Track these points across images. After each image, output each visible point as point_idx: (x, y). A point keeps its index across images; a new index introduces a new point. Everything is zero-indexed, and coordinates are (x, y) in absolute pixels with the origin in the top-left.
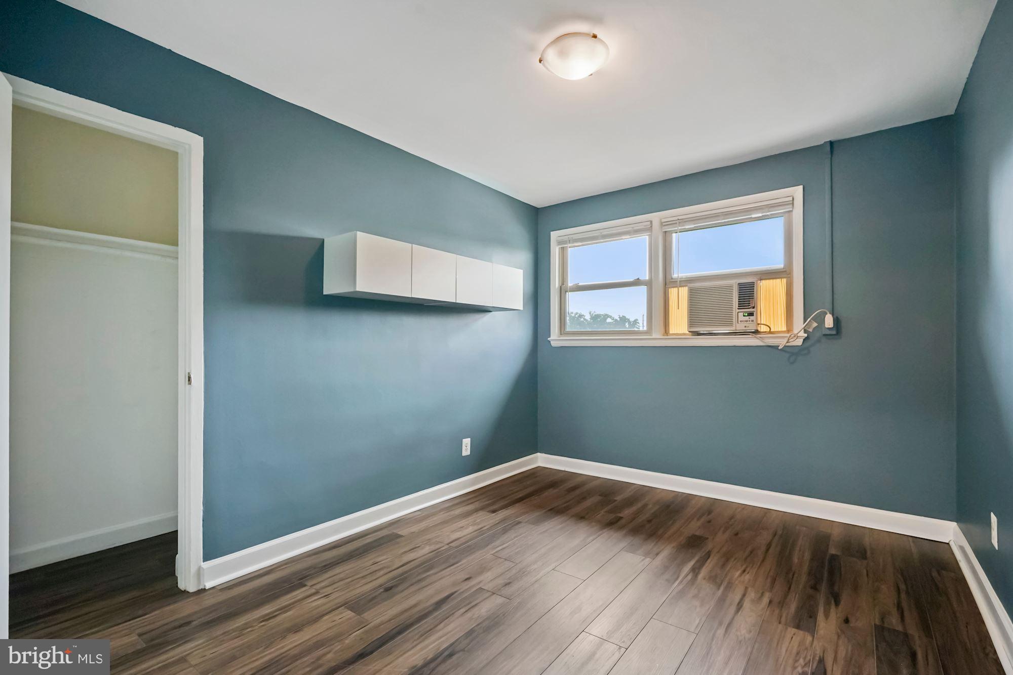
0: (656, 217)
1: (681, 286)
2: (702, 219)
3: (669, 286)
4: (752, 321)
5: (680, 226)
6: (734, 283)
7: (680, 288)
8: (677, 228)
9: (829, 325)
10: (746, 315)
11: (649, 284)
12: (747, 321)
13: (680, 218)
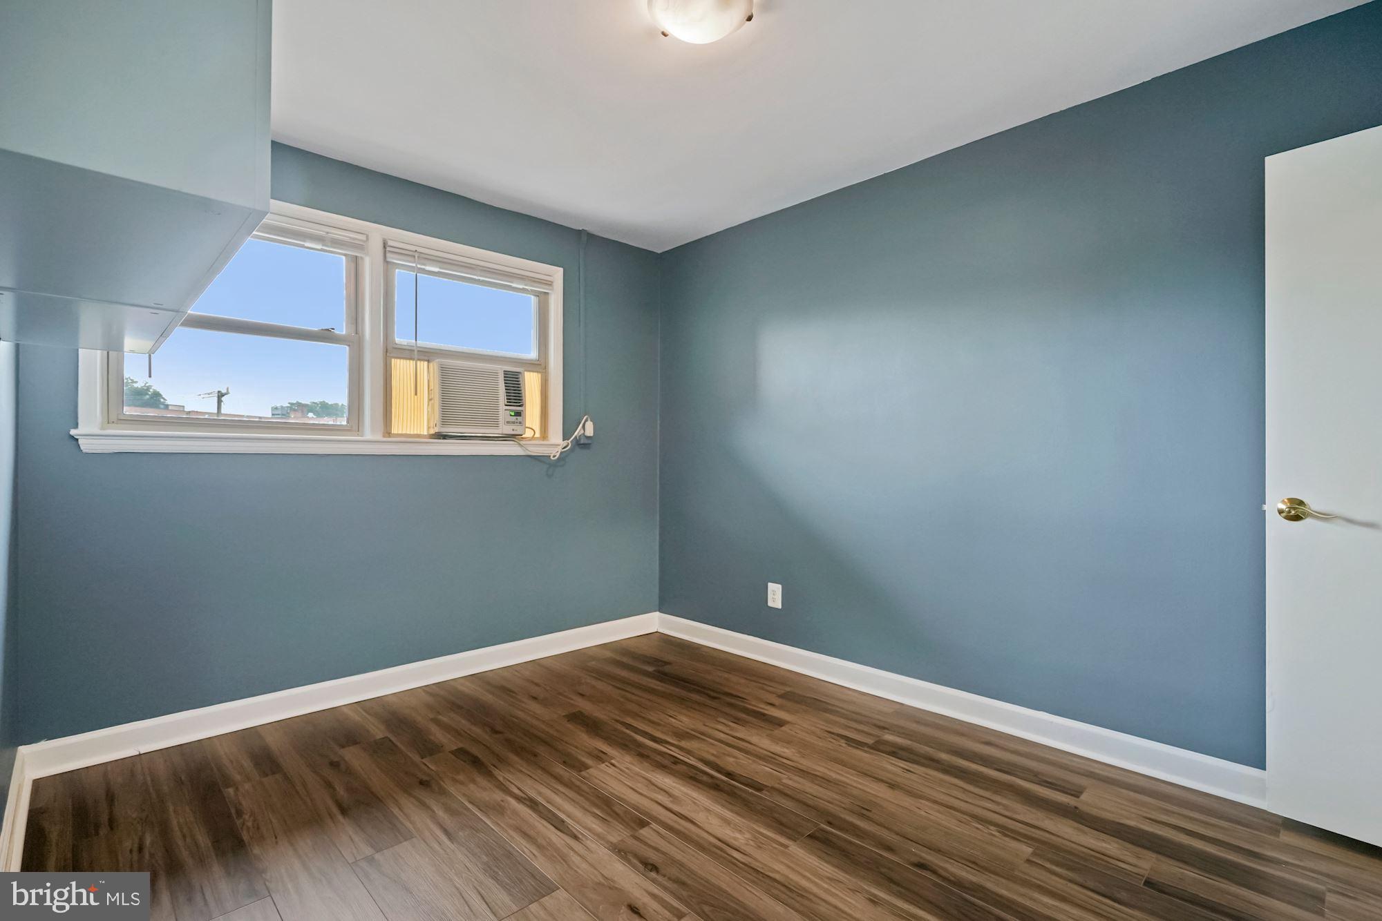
0: (377, 232)
1: (419, 360)
2: (458, 265)
3: (391, 355)
4: (520, 423)
5: (419, 264)
6: (500, 369)
7: (418, 362)
8: (414, 265)
9: (590, 433)
10: (513, 414)
11: (355, 343)
12: (514, 423)
13: (419, 250)
